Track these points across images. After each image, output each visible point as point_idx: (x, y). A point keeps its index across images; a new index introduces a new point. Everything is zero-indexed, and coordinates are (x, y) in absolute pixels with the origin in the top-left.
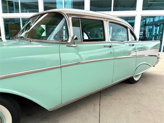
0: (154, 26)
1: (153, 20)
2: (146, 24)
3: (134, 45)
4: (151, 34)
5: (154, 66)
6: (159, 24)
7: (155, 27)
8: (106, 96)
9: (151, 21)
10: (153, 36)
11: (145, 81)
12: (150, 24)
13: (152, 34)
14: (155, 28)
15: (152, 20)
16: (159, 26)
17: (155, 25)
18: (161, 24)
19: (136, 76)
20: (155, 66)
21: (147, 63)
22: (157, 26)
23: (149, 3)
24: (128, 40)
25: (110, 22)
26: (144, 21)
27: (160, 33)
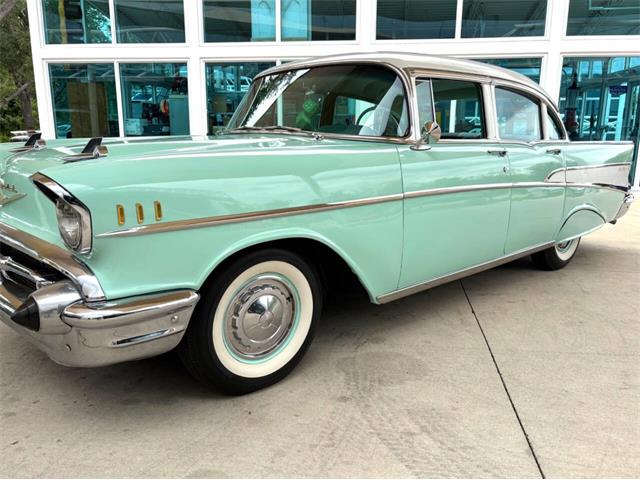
0: (607, 90)
1: (605, 69)
2: (575, 83)
3: (559, 152)
4: (595, 124)
5: (613, 222)
6: (626, 84)
7: (610, 95)
8: (483, 295)
9: (594, 73)
10: (602, 130)
11: (586, 264)
12: (593, 84)
13: (599, 120)
14: (609, 98)
15: (598, 69)
16: (626, 92)
17: (611, 87)
18: (633, 84)
19: (563, 247)
20: (618, 220)
21: (595, 209)
22: (617, 90)
23: (590, 8)
24: (542, 138)
25: (498, 87)
26: (569, 71)
27: (628, 117)
